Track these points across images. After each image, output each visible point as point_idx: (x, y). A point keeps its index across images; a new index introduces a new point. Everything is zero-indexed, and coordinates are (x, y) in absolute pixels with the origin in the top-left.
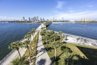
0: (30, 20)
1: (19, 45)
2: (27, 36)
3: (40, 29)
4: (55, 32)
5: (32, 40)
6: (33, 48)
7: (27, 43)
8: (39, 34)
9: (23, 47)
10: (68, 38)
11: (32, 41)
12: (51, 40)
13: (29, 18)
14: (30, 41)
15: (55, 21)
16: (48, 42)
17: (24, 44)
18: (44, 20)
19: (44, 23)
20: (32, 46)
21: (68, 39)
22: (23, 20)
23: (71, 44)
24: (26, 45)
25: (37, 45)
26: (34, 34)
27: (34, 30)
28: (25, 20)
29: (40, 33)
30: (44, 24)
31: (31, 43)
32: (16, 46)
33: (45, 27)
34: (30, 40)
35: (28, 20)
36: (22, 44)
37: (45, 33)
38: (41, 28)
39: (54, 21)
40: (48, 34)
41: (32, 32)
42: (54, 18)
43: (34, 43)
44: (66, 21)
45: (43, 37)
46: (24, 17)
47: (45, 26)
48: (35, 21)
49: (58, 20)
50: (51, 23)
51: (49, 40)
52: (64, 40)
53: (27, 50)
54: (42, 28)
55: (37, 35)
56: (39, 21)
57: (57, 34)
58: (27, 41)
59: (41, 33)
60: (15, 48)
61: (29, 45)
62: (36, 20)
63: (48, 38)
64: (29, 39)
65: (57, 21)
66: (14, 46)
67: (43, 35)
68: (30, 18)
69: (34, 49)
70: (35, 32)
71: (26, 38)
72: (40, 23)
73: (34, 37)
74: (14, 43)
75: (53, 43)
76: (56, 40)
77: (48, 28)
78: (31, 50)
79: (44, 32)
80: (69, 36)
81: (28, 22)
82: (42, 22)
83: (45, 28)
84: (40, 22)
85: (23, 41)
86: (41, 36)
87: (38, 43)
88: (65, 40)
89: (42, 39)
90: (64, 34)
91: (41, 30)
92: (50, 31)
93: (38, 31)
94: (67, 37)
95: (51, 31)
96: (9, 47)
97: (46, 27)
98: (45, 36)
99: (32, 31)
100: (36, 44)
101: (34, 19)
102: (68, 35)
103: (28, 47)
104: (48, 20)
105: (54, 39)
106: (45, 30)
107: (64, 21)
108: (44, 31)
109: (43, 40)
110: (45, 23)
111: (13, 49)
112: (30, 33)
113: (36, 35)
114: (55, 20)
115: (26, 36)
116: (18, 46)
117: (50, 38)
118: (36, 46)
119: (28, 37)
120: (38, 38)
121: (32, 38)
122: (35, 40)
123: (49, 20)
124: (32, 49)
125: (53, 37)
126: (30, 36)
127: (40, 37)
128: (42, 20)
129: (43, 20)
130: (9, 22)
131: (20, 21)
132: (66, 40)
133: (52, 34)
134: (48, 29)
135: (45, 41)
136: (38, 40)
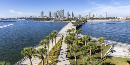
0: (50, 16)
1: (32, 52)
2: (43, 41)
3: (64, 33)
4: (91, 38)
5: (50, 49)
6: (50, 62)
7: (42, 52)
8: (63, 41)
9: (36, 56)
10: (115, 49)
11: (51, 51)
12: (84, 52)
13: (50, 13)
14: (46, 50)
15: (93, 19)
16: (77, 57)
17: (38, 52)
18: (73, 15)
19: (73, 21)
20: (50, 59)
21: (115, 51)
22: (41, 17)
23: (120, 58)
24: (40, 55)
25: (58, 58)
27: (55, 33)
28: (44, 16)
29: (64, 39)
30: (73, 23)
31: (48, 53)
32: (29, 53)
33: (73, 29)
34: (47, 48)
36: (36, 52)
37: (74, 39)
38: (66, 30)
39: (90, 18)
40: (79, 41)
41: (52, 36)
42: (90, 12)
43: (52, 54)
44: (112, 18)
45: (69, 47)
46: (43, 12)
47: (75, 27)
48: (58, 17)
49: (97, 17)
50: (85, 21)
51: (80, 53)
52: (108, 53)
53: (41, 62)
54: (69, 31)
55: (59, 41)
56: (64, 18)
57: (95, 41)
58: (43, 49)
59: (66, 39)
60: (27, 55)
61: (45, 57)
62: (60, 17)
63: (79, 49)
64: (46, 47)
65: (96, 19)
66: (27, 52)
67: (69, 42)
68: (52, 13)
69: (52, 63)
70: (56, 36)
71: (42, 44)
72: (65, 21)
73: (54, 44)
74: (27, 48)
75: (87, 58)
76: (93, 53)
77: (79, 30)
78: (46, 64)
79: (71, 38)
80: (116, 45)
81: (48, 19)
82: (70, 20)
83: (75, 31)
84: (66, 19)
85: (37, 49)
86: (66, 44)
87: (59, 55)
88: (110, 53)
89: (66, 50)
90: (108, 41)
91: (67, 34)
92: (83, 36)
93: (61, 36)
94: (113, 46)
95: (85, 36)
96: (22, 53)
97: (77, 28)
99: (52, 34)
100: (56, 56)
101: (58, 15)
102: (116, 43)
103: (42, 58)
104: (80, 16)
105: (89, 51)
106: (74, 34)
107: (108, 18)
108: (71, 36)
109: (69, 51)
110: (75, 22)
111: (26, 55)
112: (48, 38)
113: (57, 42)
114: (92, 17)
115: (42, 42)
116: (31, 54)
117: (83, 50)
118: (55, 60)
119: (45, 43)
120: (60, 47)
121: (51, 46)
122: (55, 51)
123: (82, 17)
124: (49, 63)
125: (87, 48)
126: (49, 42)
127: (65, 46)
128: (70, 15)
129: (71, 17)
130: (26, 19)
131: (38, 17)
132: (112, 51)
133: (87, 42)
134: (79, 33)
135: (72, 53)
136: (60, 50)
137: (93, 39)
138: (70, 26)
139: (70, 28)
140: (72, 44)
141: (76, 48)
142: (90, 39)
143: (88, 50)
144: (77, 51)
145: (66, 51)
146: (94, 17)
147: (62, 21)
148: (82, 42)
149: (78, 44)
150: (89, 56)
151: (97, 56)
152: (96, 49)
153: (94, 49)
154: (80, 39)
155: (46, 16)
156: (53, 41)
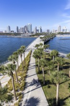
0: (18, 31)
2: (12, 57)
3: (33, 48)
4: (59, 53)
5: (19, 64)
6: (19, 77)
7: (11, 67)
8: (32, 55)
9: (5, 73)
11: (20, 66)
12: (51, 67)
13: (18, 28)
14: (15, 66)
15: (62, 34)
16: (45, 71)
17: (7, 68)
19: (41, 36)
20: (19, 74)
22: (8, 32)
24: (10, 72)
25: (27, 73)
26: (23, 55)
27: (23, 48)
28: (11, 31)
29: (32, 54)
30: (41, 38)
31: (17, 68)
33: (41, 44)
34: (16, 63)
35: (16, 31)
36: (5, 69)
37: (42, 54)
38: (35, 45)
39: (59, 33)
40: (47, 56)
41: (20, 51)
42: (60, 27)
43: (21, 69)
45: (37, 61)
46: (9, 27)
47: (43, 43)
48: (26, 32)
49: (68, 31)
50: (54, 36)
51: (47, 68)
53: (11, 79)
54: (37, 46)
55: (28, 56)
56: (32, 33)
57: (63, 57)
58: (11, 65)
59: (34, 53)
61: (14, 73)
62: (28, 32)
63: (47, 64)
64: (14, 63)
65: (66, 33)
67: (37, 57)
68: (19, 28)
69: (22, 79)
70: (24, 51)
71: (11, 60)
72: (34, 36)
73: (23, 59)
75: (54, 73)
76: (61, 69)
77: (47, 45)
78: (16, 80)
79: (39, 52)
81: (16, 34)
82: (38, 35)
83: (43, 46)
84: (34, 34)
85: (6, 65)
86: (35, 59)
87: (28, 70)
89: (35, 64)
91: (35, 48)
93: (30, 51)
95: (53, 51)
97: (45, 43)
98: (41, 59)
99: (20, 49)
100: (25, 71)
101: (25, 30)
103: (12, 74)
104: (48, 31)
105: (56, 67)
106: (42, 49)
109: (37, 65)
110: (44, 37)
112: (17, 53)
113: (26, 56)
114: (62, 31)
115: (10, 57)
117: (50, 65)
118: (24, 75)
119: (14, 58)
120: (29, 62)
121: (20, 61)
122: (24, 65)
123: (50, 31)
124: (19, 79)
125: (54, 63)
126: (17, 57)
127: (33, 61)
128: (38, 30)
129: (40, 31)
131: (4, 32)
133: (55, 57)
134: (47, 48)
135: (40, 68)
136: (29, 65)
137: (61, 54)
138: (38, 41)
139: (38, 43)
140: (40, 58)
141: (44, 62)
142: (57, 55)
143: (55, 65)
144: (45, 66)
145: (35, 66)
146: (64, 32)
147: (30, 36)
148: (49, 57)
149: (46, 59)
150: (56, 71)
151: (65, 73)
152: (64, 65)
153: (62, 64)
154: (48, 54)
155: (13, 31)
156: (21, 56)
